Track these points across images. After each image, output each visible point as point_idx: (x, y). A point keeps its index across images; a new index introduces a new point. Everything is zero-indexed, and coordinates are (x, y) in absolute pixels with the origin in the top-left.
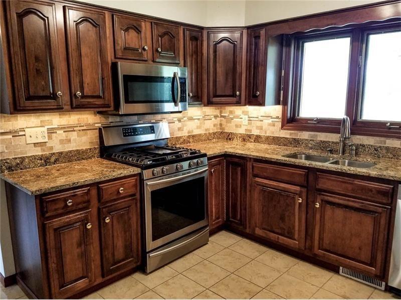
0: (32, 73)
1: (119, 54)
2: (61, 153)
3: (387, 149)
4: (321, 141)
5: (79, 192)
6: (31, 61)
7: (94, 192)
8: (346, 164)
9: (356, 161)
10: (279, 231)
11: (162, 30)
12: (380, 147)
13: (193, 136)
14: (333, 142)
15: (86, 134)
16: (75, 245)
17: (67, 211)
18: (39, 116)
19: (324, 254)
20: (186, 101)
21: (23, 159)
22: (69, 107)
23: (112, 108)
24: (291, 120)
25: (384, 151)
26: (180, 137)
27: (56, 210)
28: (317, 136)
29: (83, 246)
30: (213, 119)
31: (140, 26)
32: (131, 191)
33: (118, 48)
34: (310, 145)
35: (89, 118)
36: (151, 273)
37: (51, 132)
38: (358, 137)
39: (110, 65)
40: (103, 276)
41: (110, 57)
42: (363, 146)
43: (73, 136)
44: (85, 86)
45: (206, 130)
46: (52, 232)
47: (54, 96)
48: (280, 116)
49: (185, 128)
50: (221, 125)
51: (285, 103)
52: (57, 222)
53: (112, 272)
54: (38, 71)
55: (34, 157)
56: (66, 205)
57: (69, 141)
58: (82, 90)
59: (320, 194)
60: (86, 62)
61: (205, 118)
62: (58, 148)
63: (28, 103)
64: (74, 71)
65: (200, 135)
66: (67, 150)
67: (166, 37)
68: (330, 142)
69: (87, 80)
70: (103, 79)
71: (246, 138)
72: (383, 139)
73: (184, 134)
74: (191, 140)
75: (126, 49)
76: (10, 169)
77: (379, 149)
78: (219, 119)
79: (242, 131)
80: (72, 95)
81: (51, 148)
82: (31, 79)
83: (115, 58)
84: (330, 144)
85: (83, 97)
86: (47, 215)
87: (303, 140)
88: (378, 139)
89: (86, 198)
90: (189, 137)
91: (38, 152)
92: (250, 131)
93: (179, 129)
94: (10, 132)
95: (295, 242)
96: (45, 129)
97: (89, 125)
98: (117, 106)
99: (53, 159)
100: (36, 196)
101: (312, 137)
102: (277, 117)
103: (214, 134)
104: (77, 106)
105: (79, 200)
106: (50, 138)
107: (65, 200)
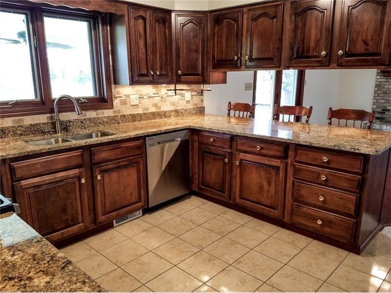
3: (90, 119)
4: (31, 125)
8: (60, 141)
9: (78, 134)
10: (63, 225)
12: (85, 119)
14: (44, 124)
19: (107, 217)
28: (23, 120)
34: (19, 132)
38: (64, 114)
59: (97, 167)
68: (40, 124)
77: (84, 121)
84: (41, 126)
95: (80, 225)
101: (17, 123)
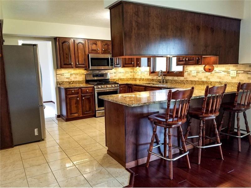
0: (65, 58)
1: (90, 52)
2: (74, 81)
5: (76, 89)
6: (65, 54)
7: (80, 90)
11: (104, 43)
13: (121, 79)
15: (81, 76)
16: (74, 104)
17: (73, 94)
18: (68, 70)
20: (113, 66)
21: (63, 82)
22: (75, 67)
23: (88, 68)
24: (153, 72)
25: (173, 81)
26: (115, 79)
27: (69, 93)
29: (77, 104)
30: (130, 73)
31: (97, 43)
32: (91, 91)
33: (89, 50)
35: (83, 71)
36: (97, 117)
37: (71, 75)
39: (87, 55)
40: (82, 115)
41: (87, 53)
42: (168, 80)
43: (77, 76)
44: (80, 61)
45: (127, 77)
46: (68, 99)
47: (71, 64)
48: (149, 71)
49: (117, 76)
50: (133, 75)
51: (150, 66)
52: (70, 96)
53: (85, 114)
54: (67, 57)
55: (66, 82)
56: (72, 92)
57: (76, 78)
58: (79, 63)
60: (80, 54)
61: (126, 72)
62: (73, 80)
63: (64, 66)
64: (76, 57)
65: (124, 79)
66: (76, 80)
67: (106, 45)
69: (80, 60)
70: (85, 59)
71: (140, 80)
72: (173, 77)
73: (117, 78)
74: (120, 80)
75: (92, 50)
76: (60, 84)
78: (132, 73)
79: (139, 77)
80: (76, 64)
81: (71, 80)
82: (65, 59)
83: (89, 53)
85: (79, 64)
86: (67, 94)
87: (154, 79)
88: (172, 77)
89: (78, 91)
90: (119, 79)
91: (67, 80)
92: (141, 77)
93: (115, 76)
94: (60, 74)
96: (69, 74)
97: (82, 73)
98: (89, 67)
99: (71, 83)
100: (65, 89)
102: (148, 72)
103: (130, 79)
104: (77, 67)
105: (76, 91)
106: (71, 77)
107: (72, 91)
